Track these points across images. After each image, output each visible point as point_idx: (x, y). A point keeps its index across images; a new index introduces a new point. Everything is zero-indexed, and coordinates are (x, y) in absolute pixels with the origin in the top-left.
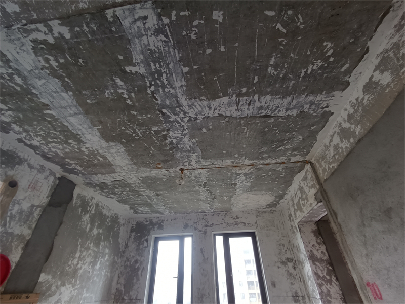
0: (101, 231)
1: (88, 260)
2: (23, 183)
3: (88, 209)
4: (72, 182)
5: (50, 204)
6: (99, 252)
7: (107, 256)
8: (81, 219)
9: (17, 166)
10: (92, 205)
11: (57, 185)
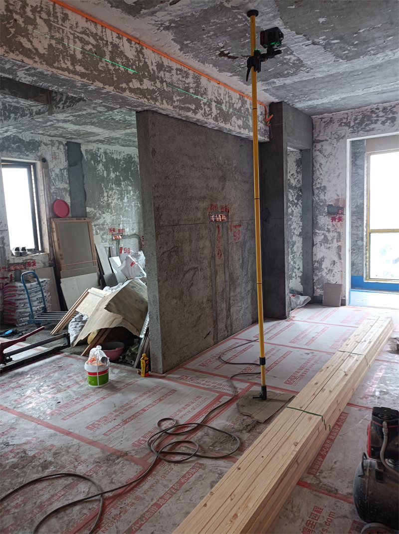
0: (118, 174)
1: (116, 197)
2: (48, 158)
3: (99, 159)
4: (76, 143)
5: (70, 165)
6: (122, 190)
7: (132, 192)
8: (96, 169)
9: (39, 148)
10: (100, 155)
11: (68, 150)
